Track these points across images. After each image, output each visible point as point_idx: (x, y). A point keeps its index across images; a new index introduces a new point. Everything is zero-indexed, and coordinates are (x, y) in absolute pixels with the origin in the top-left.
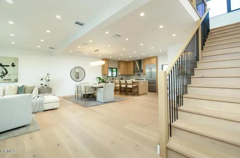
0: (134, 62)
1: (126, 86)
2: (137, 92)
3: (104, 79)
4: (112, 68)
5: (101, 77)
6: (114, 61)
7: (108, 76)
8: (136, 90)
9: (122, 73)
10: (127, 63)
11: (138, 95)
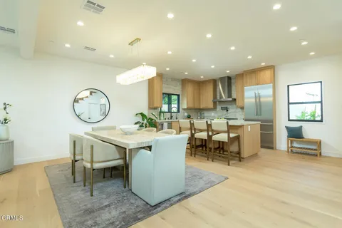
0: (215, 82)
1: (210, 137)
2: (239, 153)
3: (153, 117)
4: (169, 95)
5: (146, 113)
6: (174, 79)
7: (161, 112)
8: (234, 148)
9: (191, 106)
10: (199, 84)
11: (241, 159)
